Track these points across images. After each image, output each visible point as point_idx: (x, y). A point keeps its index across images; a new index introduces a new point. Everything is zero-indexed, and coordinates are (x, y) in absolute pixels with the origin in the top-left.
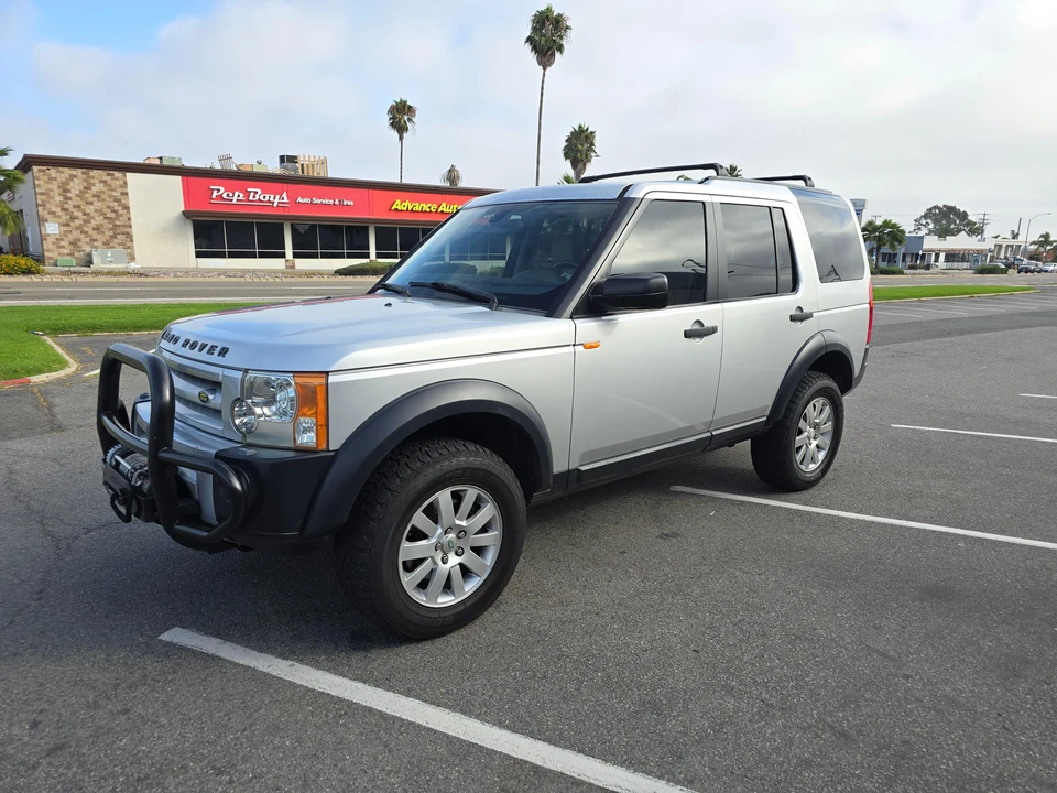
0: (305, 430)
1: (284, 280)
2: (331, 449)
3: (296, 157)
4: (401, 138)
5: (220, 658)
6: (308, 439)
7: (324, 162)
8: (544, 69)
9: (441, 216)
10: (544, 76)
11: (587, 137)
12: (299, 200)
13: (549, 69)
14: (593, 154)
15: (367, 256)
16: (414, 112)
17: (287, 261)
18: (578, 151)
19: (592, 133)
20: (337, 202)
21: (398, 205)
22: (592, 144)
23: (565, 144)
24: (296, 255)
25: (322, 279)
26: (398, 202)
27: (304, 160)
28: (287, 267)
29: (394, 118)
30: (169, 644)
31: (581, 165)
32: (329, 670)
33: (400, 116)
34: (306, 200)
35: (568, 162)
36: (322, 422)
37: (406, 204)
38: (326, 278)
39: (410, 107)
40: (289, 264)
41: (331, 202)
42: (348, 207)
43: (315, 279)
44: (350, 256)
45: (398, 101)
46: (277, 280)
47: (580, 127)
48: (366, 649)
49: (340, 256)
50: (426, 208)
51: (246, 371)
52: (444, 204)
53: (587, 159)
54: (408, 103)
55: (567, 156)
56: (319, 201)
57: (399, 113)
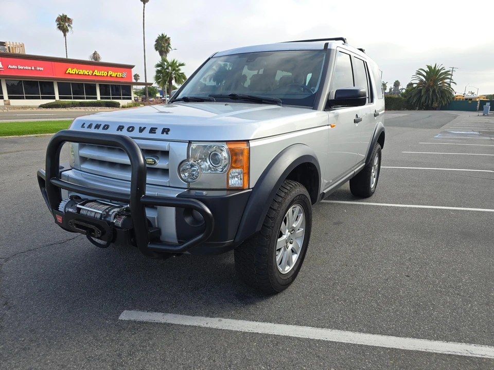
0: (233, 177)
1: (9, 111)
2: (250, 187)
3: (4, 43)
4: (65, 35)
5: (172, 324)
6: (235, 182)
7: (22, 46)
8: (144, 4)
9: (95, 77)
10: (144, 7)
11: (166, 40)
12: (10, 66)
13: (146, 4)
14: (170, 49)
15: (54, 98)
16: (71, 21)
17: (5, 101)
18: (162, 47)
19: (169, 38)
20: (33, 68)
21: (70, 71)
22: (169, 44)
23: (155, 43)
24: (10, 98)
25: (33, 110)
26: (70, 69)
27: (10, 44)
28: (5, 104)
29: (59, 24)
30: (129, 322)
31: (164, 54)
32: (243, 319)
33: (63, 23)
34: (14, 67)
35: (158, 53)
36: (246, 171)
37: (75, 70)
38: (35, 110)
39: (69, 19)
40: (6, 103)
41: (30, 68)
42: (40, 71)
43: (29, 110)
44: (43, 98)
45: (62, 15)
46: (5, 111)
47: (162, 35)
48: (252, 303)
49: (38, 98)
50: (86, 72)
51: (190, 142)
52: (96, 71)
53: (167, 51)
54: (68, 16)
55: (156, 49)
56: (22, 68)
57: (63, 22)
